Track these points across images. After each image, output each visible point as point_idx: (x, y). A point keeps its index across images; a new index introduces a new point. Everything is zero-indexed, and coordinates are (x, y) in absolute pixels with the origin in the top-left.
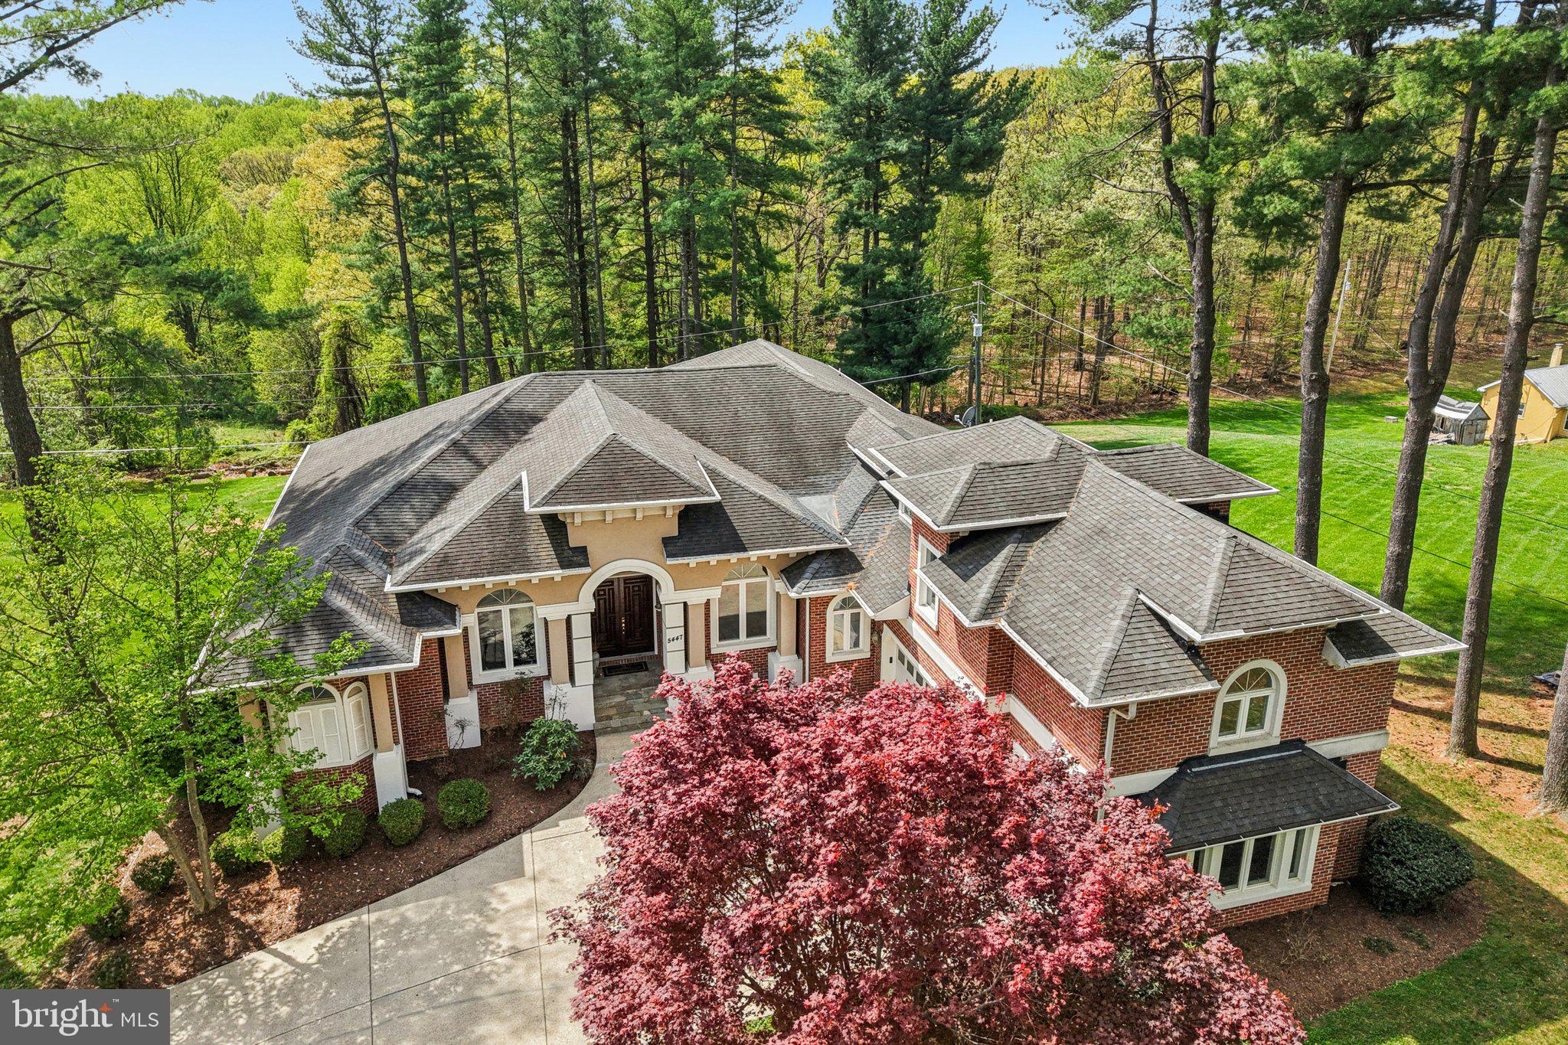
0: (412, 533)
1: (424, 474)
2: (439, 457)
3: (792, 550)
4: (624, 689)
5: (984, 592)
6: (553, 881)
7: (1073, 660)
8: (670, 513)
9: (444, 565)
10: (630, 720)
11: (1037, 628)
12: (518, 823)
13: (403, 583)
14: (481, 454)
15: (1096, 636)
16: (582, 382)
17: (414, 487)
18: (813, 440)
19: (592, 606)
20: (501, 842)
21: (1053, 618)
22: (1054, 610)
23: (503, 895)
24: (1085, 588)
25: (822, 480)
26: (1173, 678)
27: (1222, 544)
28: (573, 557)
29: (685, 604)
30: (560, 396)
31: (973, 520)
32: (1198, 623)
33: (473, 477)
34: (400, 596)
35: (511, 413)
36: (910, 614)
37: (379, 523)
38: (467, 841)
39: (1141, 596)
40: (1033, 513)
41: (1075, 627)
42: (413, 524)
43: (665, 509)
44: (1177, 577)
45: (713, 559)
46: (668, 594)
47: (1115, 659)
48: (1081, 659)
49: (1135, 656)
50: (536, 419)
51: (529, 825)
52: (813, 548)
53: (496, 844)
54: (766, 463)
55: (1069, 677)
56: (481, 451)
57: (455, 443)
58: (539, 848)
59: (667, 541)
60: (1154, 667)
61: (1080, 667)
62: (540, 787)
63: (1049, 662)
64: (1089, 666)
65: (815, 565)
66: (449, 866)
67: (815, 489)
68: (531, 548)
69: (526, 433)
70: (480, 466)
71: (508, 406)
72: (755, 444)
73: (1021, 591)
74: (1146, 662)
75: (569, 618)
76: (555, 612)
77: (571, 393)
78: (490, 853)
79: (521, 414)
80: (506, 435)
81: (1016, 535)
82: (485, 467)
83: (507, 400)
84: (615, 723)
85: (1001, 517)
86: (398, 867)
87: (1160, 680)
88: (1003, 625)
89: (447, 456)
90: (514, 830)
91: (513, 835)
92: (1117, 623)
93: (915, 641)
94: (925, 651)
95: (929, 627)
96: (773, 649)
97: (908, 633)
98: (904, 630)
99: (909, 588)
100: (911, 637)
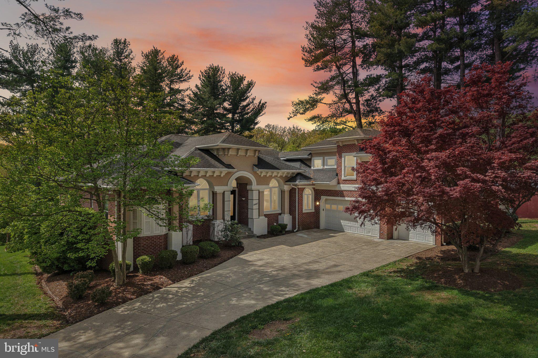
3: (291, 171)
8: (256, 155)
10: (243, 235)
12: (231, 255)
19: (231, 188)
20: (229, 259)
28: (229, 167)
29: (259, 191)
38: (216, 260)
43: (255, 152)
45: (269, 172)
46: (254, 187)
51: (235, 255)
58: (247, 258)
59: (255, 165)
65: (299, 177)
66: (216, 265)
68: (213, 163)
75: (224, 192)
76: (219, 189)
86: (196, 267)
91: (232, 258)
93: (342, 191)
94: (348, 191)
95: (352, 180)
96: (280, 214)
97: (337, 191)
98: (335, 191)
99: (337, 175)
100: (340, 191)
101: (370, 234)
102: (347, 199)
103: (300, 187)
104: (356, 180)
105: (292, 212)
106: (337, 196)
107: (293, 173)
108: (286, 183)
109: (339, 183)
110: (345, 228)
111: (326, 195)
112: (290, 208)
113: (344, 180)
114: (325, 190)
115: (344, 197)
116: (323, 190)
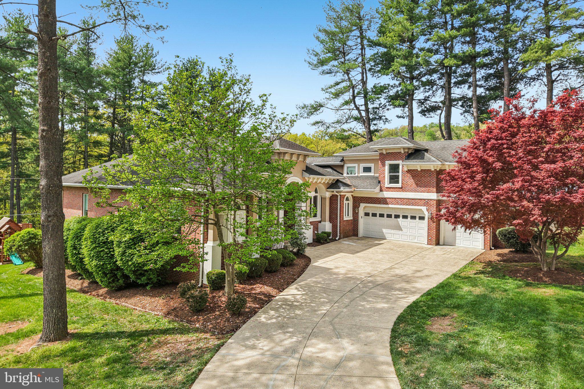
5: (434, 159)
12: (304, 263)
20: (306, 267)
38: (296, 268)
59: (304, 171)
81: (423, 152)
86: (285, 275)
91: (308, 265)
93: (385, 198)
94: (393, 198)
95: (397, 188)
96: (320, 222)
97: (379, 198)
98: (377, 198)
99: (379, 182)
100: (382, 198)
101: (416, 241)
102: (390, 206)
103: (342, 194)
104: (402, 188)
105: (333, 220)
106: (380, 203)
107: (334, 180)
108: (328, 190)
109: (381, 190)
110: (387, 236)
111: (366, 203)
112: (330, 216)
113: (387, 188)
114: (364, 197)
115: (387, 204)
116: (362, 197)
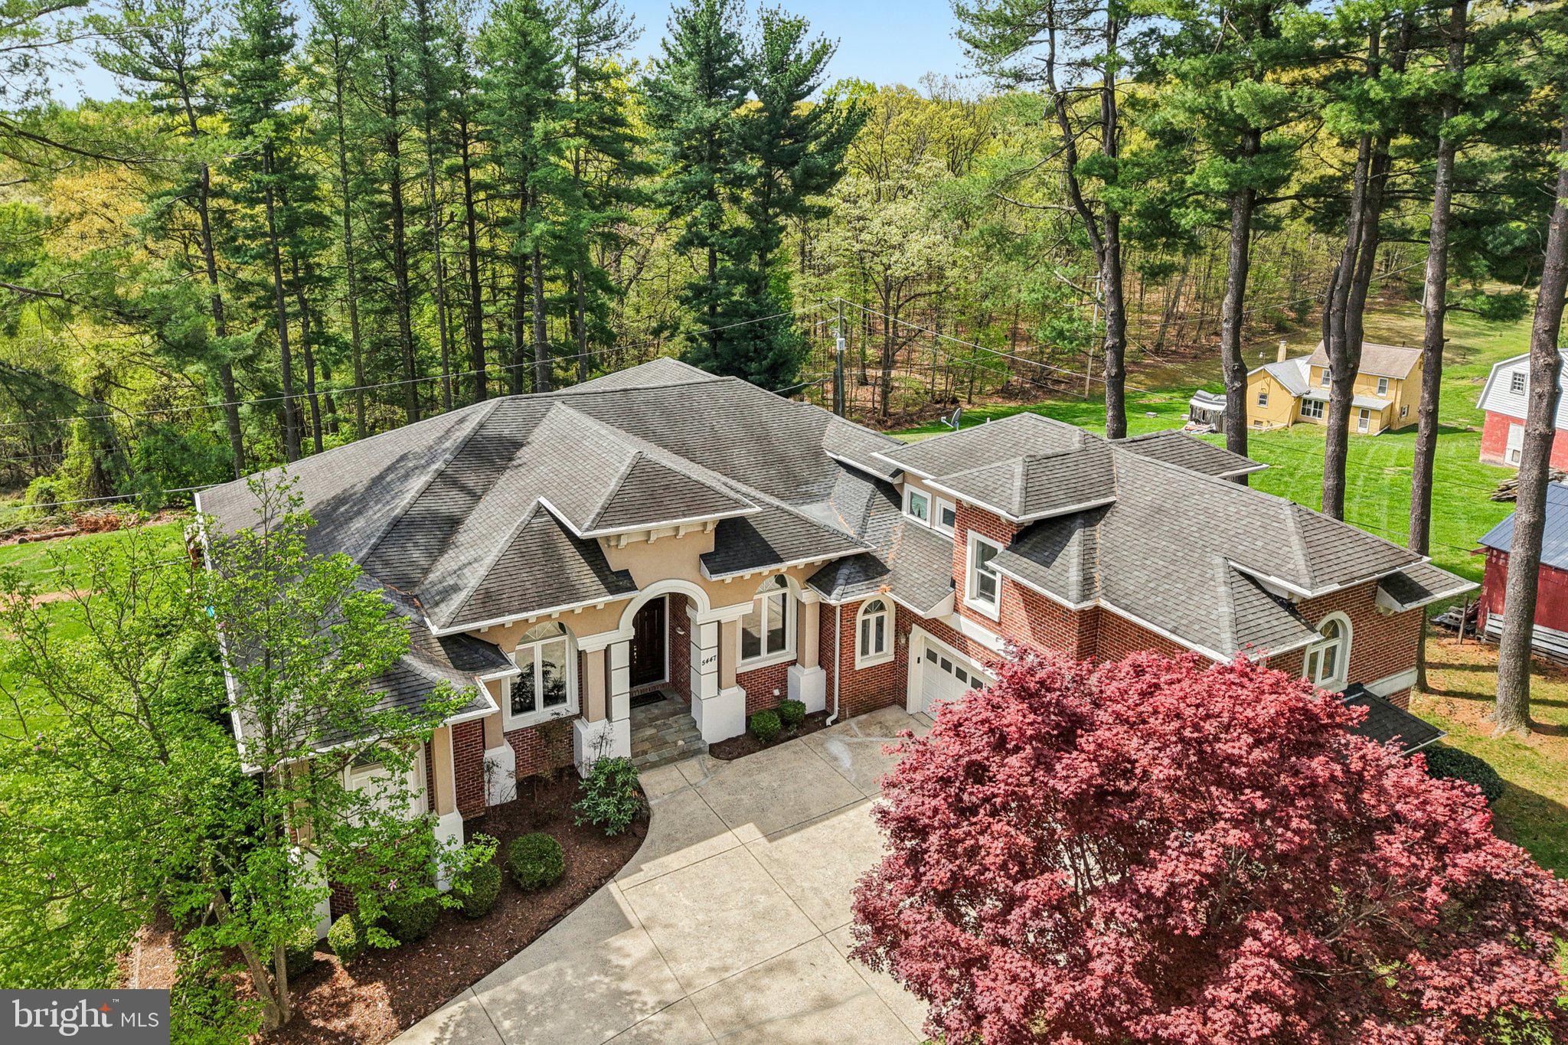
0: (426, 571)
1: (417, 509)
2: (427, 490)
3: (819, 559)
4: (652, 720)
5: (1074, 576)
6: (666, 926)
7: (1196, 627)
8: (711, 527)
9: (487, 601)
10: (666, 752)
11: (1143, 603)
12: (596, 874)
13: (451, 624)
14: (471, 484)
15: (1208, 603)
16: (551, 404)
17: (412, 523)
18: (793, 451)
19: (631, 633)
20: (586, 897)
21: (1155, 591)
22: (1152, 585)
23: (619, 949)
24: (1173, 562)
25: (814, 489)
26: (1286, 633)
27: (1288, 511)
28: (620, 582)
29: (719, 622)
30: (533, 421)
31: (1043, 509)
32: (1302, 581)
33: (471, 509)
34: (444, 641)
35: (489, 439)
36: (956, 610)
37: (386, 564)
38: (550, 902)
39: (1232, 563)
40: (1089, 499)
41: (1183, 598)
42: (424, 562)
43: (705, 524)
44: (1259, 543)
45: (747, 573)
46: (704, 615)
47: (1237, 622)
48: (1204, 625)
49: (1251, 617)
50: (518, 445)
51: (609, 875)
52: (833, 556)
53: (582, 900)
54: (756, 475)
55: (1202, 642)
56: (470, 480)
57: (441, 474)
58: (633, 896)
59: (705, 558)
60: (1267, 626)
61: (1207, 632)
62: (610, 832)
63: (1173, 632)
64: (1216, 630)
65: (844, 571)
66: (541, 931)
67: (810, 498)
68: (573, 576)
69: (511, 459)
70: (476, 498)
71: (485, 432)
72: (740, 457)
73: (1107, 571)
74: (1260, 621)
75: (608, 647)
76: (592, 644)
77: (544, 416)
78: (580, 910)
79: (500, 439)
80: (493, 463)
81: (1079, 521)
82: (480, 498)
83: (482, 426)
84: (652, 757)
85: (1064, 504)
86: (485, 941)
87: (1277, 636)
88: (1104, 604)
89: (436, 488)
90: (596, 883)
91: (596, 888)
92: (1222, 590)
93: (964, 637)
94: (978, 643)
95: (988, 619)
96: (794, 663)
97: (952, 630)
98: (948, 627)
99: (953, 584)
100: (958, 633)
103: (845, 603)
104: (999, 624)
105: (827, 662)
106: (952, 643)
108: (808, 586)
111: (925, 628)
112: (820, 651)
113: (968, 608)
115: (968, 654)
